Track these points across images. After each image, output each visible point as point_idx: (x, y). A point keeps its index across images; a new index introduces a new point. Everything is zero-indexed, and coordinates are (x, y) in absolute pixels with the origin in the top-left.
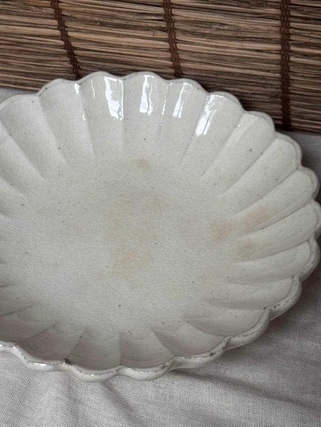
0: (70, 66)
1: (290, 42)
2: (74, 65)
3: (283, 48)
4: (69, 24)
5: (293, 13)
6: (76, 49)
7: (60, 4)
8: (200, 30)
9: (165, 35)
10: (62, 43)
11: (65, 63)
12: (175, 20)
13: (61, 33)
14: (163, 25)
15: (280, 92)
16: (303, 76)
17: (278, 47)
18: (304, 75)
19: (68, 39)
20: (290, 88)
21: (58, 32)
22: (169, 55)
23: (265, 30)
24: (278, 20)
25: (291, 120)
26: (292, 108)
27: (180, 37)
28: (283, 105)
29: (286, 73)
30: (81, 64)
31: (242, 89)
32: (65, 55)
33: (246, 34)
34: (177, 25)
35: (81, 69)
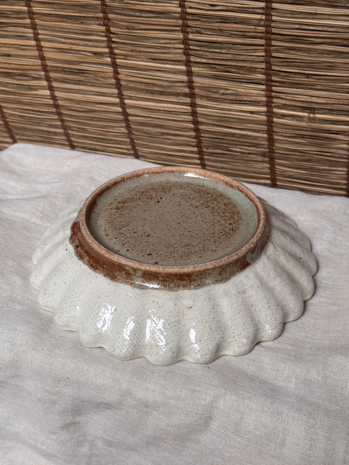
0: (126, 131)
1: (273, 104)
2: (129, 130)
3: (268, 110)
4: (126, 93)
5: (274, 78)
6: (130, 115)
7: (119, 75)
8: (212, 94)
9: (188, 100)
10: (120, 109)
11: (123, 129)
12: (195, 87)
13: (120, 101)
14: (187, 90)
15: (267, 152)
16: (282, 136)
17: (264, 109)
18: (284, 134)
19: (124, 106)
20: (274, 148)
21: (117, 100)
22: (191, 118)
23: (255, 94)
24: (263, 84)
25: (276, 179)
26: (277, 167)
27: (198, 101)
28: (270, 164)
29: (271, 133)
30: (134, 129)
31: (241, 149)
32: (122, 121)
33: (243, 98)
34: (196, 91)
35: (133, 134)
